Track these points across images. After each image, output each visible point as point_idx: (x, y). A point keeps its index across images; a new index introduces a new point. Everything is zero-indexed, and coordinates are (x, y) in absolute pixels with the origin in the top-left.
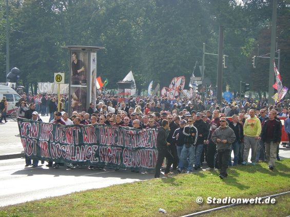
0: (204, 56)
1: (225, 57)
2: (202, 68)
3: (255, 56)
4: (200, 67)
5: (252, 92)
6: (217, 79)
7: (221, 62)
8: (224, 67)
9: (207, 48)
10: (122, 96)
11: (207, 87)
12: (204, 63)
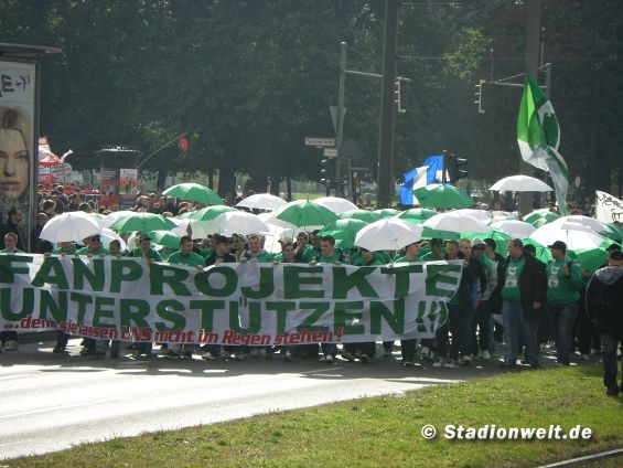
0: (342, 78)
1: (402, 82)
2: (337, 113)
3: (482, 82)
4: (333, 110)
5: (474, 182)
6: (380, 142)
7: (391, 96)
8: (400, 110)
9: (351, 56)
10: (112, 188)
11: (352, 166)
12: (342, 99)
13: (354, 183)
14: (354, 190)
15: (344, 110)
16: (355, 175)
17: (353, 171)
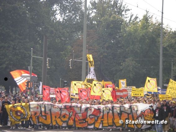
4: (29, 67)
6: (42, 77)
7: (46, 64)
8: (48, 67)
11: (34, 83)
12: (31, 64)
13: (35, 88)
14: (35, 90)
15: (32, 67)
16: (35, 86)
17: (35, 85)
